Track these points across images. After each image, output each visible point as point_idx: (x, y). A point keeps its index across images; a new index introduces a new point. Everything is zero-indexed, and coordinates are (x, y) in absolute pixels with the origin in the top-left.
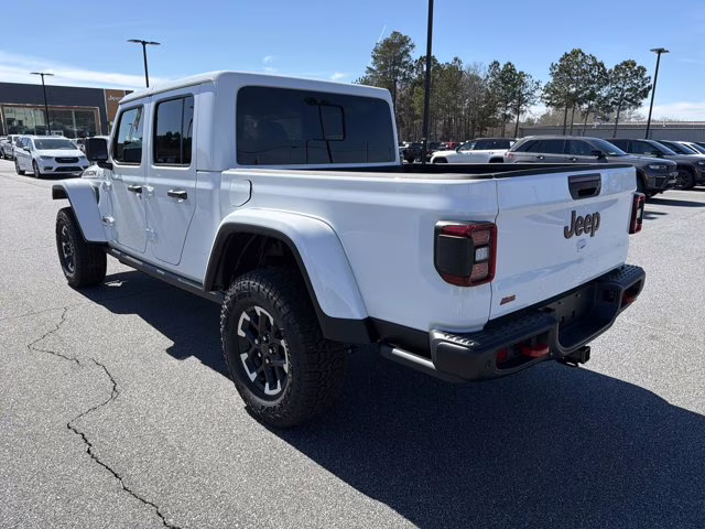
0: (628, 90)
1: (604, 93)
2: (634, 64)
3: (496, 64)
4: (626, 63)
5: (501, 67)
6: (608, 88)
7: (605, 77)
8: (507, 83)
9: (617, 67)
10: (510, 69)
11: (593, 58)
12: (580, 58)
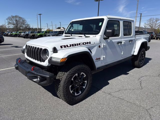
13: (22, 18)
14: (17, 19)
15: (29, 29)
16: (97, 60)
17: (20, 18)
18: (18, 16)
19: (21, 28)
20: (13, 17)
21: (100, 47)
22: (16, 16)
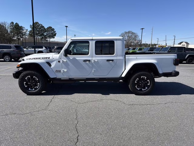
0: (51, 34)
1: (45, 34)
2: (52, 28)
3: (12, 23)
4: (49, 27)
5: (14, 24)
6: (46, 33)
7: (45, 30)
8: (17, 29)
9: (48, 28)
10: (17, 25)
11: (41, 25)
12: (38, 24)
13: (134, 33)
14: (129, 35)
15: (141, 45)
16: (57, 72)
17: (133, 33)
18: (131, 32)
19: (132, 44)
20: (126, 33)
21: (59, 62)
22: (129, 32)
